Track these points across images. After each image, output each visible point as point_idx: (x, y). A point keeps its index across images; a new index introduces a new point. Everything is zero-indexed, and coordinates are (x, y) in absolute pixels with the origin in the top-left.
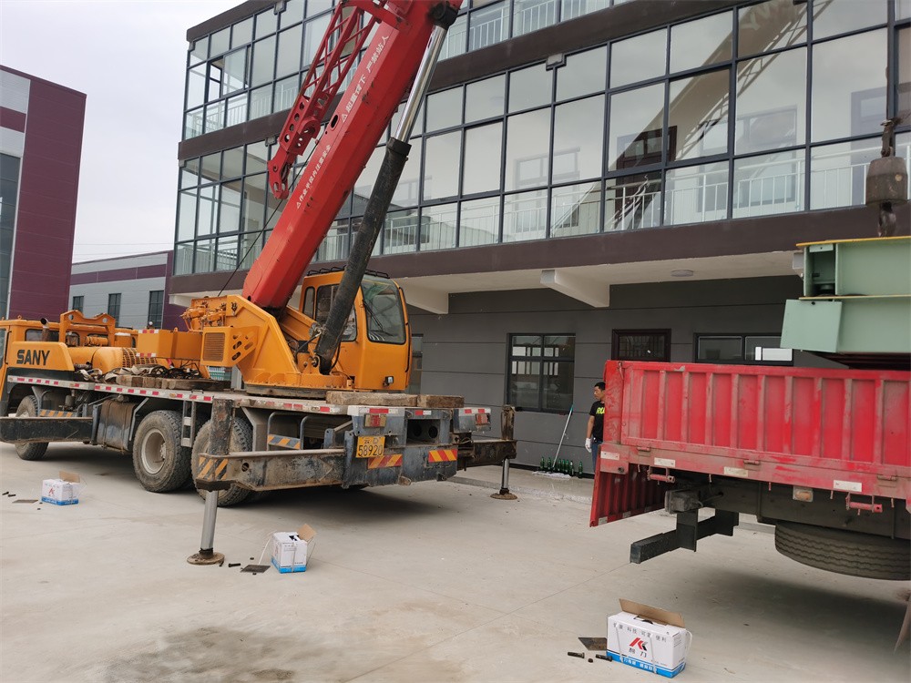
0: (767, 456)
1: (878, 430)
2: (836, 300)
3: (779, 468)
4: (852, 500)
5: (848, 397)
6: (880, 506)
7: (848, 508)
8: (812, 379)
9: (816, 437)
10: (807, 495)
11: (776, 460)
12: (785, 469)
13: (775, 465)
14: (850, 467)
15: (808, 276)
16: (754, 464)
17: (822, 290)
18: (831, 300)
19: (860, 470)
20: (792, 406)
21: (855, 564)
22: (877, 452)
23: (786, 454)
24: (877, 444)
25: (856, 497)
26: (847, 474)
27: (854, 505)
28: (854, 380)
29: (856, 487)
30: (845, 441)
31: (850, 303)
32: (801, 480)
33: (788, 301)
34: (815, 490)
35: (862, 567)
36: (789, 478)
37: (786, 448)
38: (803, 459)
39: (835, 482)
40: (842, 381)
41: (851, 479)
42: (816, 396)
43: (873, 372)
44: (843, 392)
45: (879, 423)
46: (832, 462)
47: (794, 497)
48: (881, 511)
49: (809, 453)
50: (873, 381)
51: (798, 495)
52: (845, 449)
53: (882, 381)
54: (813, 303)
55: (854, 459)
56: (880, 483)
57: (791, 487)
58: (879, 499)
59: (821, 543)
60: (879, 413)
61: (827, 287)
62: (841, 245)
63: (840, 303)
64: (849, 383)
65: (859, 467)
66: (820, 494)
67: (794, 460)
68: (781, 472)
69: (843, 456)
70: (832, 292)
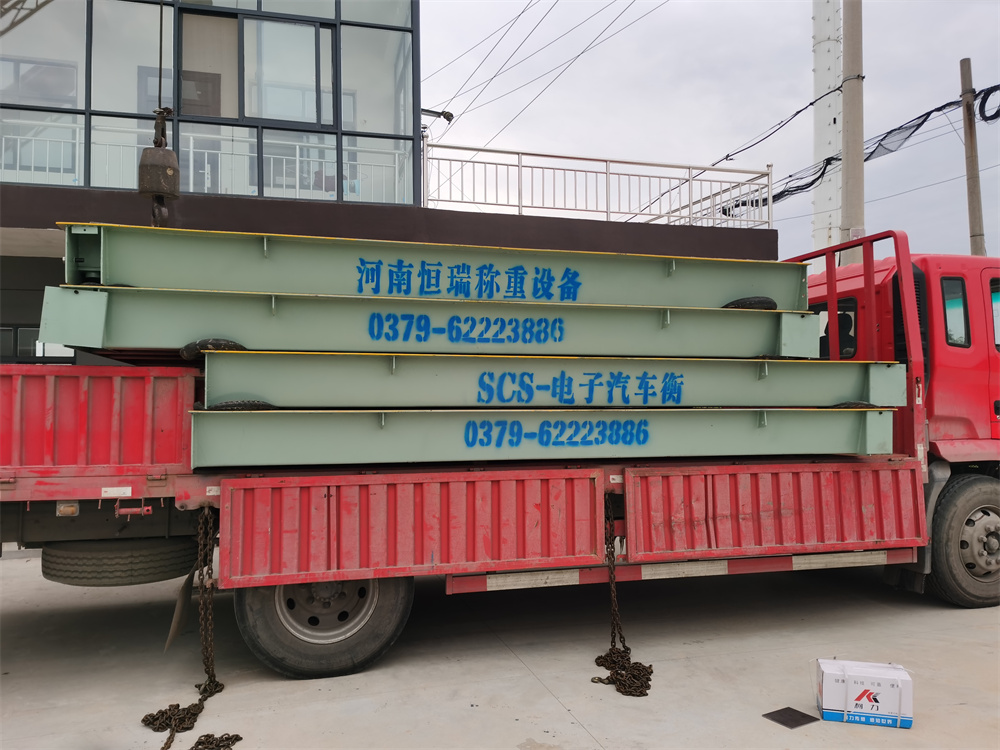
0: (25, 471)
1: (148, 429)
2: (102, 290)
3: (40, 483)
4: (121, 507)
5: (116, 396)
6: (150, 508)
7: (117, 516)
8: (77, 378)
9: (82, 442)
10: (72, 508)
11: (36, 475)
12: (46, 484)
13: (34, 480)
14: (120, 472)
15: (70, 260)
16: (9, 483)
17: (86, 278)
18: (96, 290)
19: (130, 473)
20: (55, 410)
21: (129, 573)
22: (147, 453)
23: (48, 465)
24: (147, 444)
25: (125, 503)
26: (116, 479)
27: (124, 511)
28: (123, 378)
29: (126, 492)
30: (114, 444)
31: (118, 294)
32: (65, 493)
33: (47, 287)
34: (82, 502)
35: (136, 574)
36: (51, 494)
37: (47, 458)
38: (67, 469)
39: (104, 489)
40: (110, 379)
41: (120, 484)
42: (82, 398)
43: (144, 369)
44: (111, 391)
45: (149, 422)
46: (100, 469)
47: (58, 514)
48: (151, 512)
49: (75, 462)
50: (142, 378)
51: (62, 510)
52: (114, 453)
53: (152, 378)
54: (76, 292)
55: (124, 463)
56: (150, 484)
57: (54, 503)
58: (149, 501)
59: (93, 558)
60: (149, 411)
61: (93, 275)
62: (106, 228)
63: (106, 294)
64: (117, 381)
65: (128, 470)
66: (87, 505)
67: (56, 472)
68: (42, 487)
69: (112, 460)
70: (97, 281)
